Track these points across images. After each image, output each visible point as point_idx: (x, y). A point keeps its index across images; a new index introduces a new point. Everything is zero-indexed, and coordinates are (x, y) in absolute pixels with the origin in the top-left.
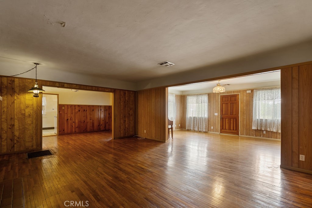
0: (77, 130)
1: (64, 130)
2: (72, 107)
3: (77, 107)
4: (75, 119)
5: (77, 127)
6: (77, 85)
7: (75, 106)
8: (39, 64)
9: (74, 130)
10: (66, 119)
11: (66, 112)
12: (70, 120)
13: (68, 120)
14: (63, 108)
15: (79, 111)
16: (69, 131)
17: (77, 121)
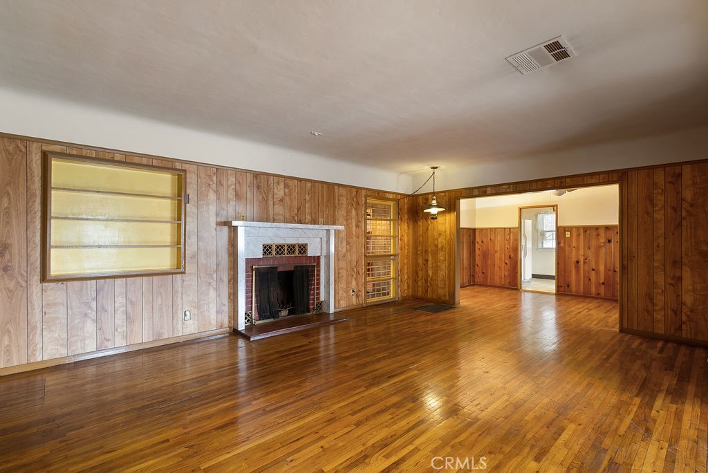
0: (602, 290)
1: (568, 286)
2: (588, 232)
3: (602, 232)
4: (597, 263)
5: (603, 283)
6: (509, 184)
7: (597, 228)
8: (437, 168)
9: (593, 290)
10: (574, 259)
11: (574, 244)
12: (584, 263)
13: (578, 262)
14: (567, 236)
15: (609, 241)
16: (582, 290)
17: (602, 268)
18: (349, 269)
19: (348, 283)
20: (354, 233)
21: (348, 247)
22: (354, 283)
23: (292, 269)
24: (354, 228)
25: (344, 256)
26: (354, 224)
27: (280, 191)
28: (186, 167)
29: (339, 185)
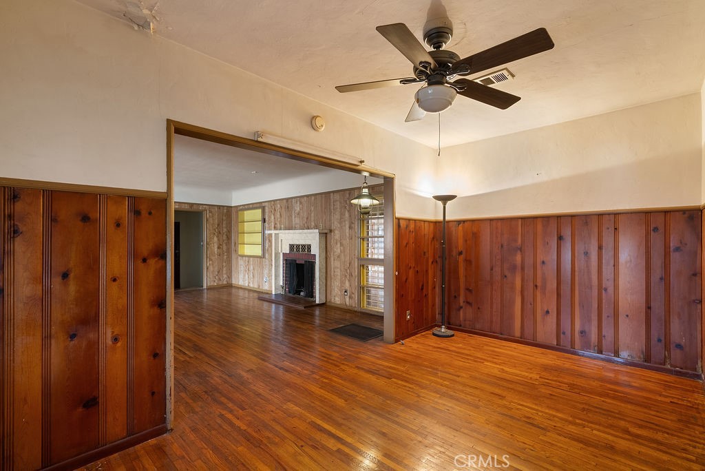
18: (342, 269)
19: (342, 283)
20: (348, 235)
21: (342, 248)
22: (347, 284)
23: (303, 262)
24: (347, 230)
25: (338, 257)
26: (347, 226)
27: (297, 208)
28: (263, 204)
29: (334, 192)
